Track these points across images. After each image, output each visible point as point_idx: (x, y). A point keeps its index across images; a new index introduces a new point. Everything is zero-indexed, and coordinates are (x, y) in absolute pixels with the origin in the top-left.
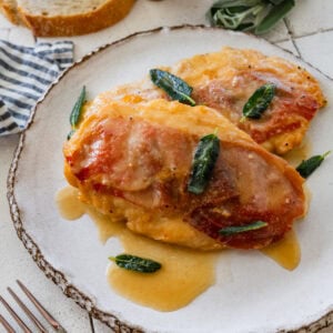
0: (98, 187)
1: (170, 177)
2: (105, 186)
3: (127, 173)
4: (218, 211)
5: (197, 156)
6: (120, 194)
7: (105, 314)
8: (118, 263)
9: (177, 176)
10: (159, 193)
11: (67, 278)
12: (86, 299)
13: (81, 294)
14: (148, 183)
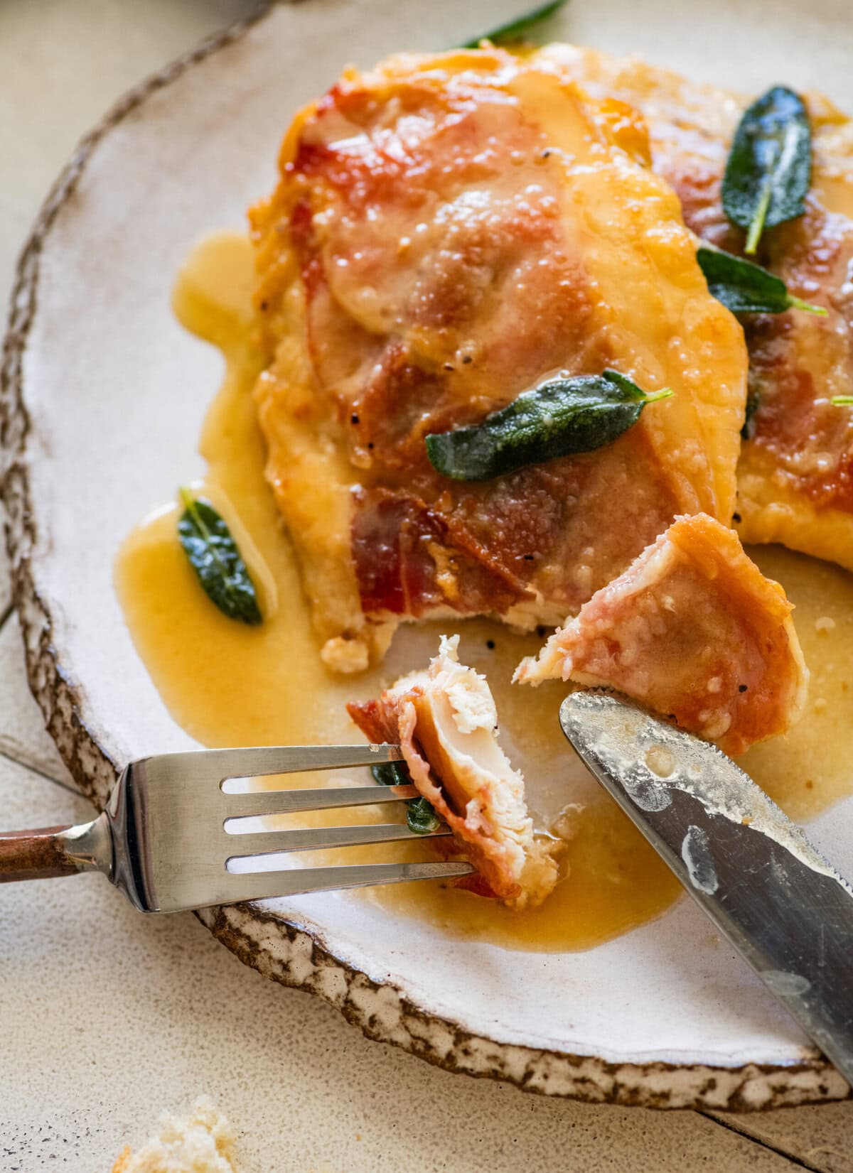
0: (301, 215)
1: (435, 364)
2: (310, 228)
3: (375, 254)
4: (441, 561)
5: (548, 394)
6: (315, 281)
7: (36, 599)
8: (187, 516)
9: (454, 382)
10: (378, 368)
11: (32, 442)
12: (30, 528)
13: (27, 507)
14: (385, 325)
